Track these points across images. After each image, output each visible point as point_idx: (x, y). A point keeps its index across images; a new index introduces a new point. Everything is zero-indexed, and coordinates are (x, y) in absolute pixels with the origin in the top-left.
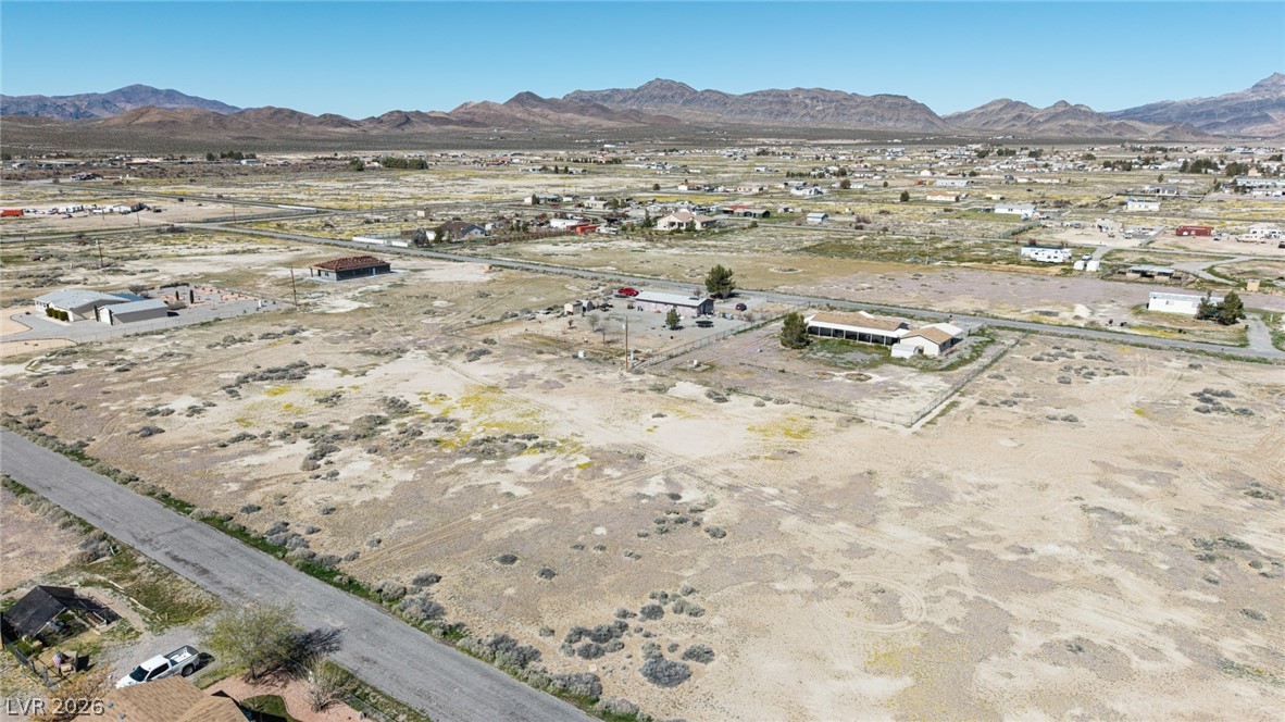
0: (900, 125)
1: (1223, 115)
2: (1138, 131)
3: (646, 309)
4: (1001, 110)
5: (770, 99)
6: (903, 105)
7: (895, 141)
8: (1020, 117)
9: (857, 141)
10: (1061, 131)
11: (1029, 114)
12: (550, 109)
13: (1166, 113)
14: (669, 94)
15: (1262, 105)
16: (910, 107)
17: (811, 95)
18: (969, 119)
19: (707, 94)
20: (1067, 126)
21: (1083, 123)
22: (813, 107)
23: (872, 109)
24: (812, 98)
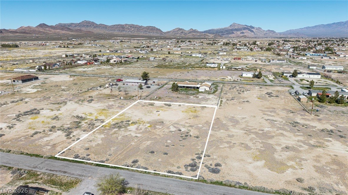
0: (154, 34)
1: (225, 32)
2: (208, 36)
3: (129, 85)
4: (178, 30)
5: (119, 27)
6: (155, 29)
7: (154, 38)
8: (182, 32)
9: (144, 38)
10: (192, 36)
11: (184, 32)
12: (52, 28)
13: (213, 32)
14: (89, 25)
15: (232, 30)
16: (156, 30)
17: (130, 26)
18: (170, 33)
19: (100, 25)
20: (193, 35)
21: (197, 34)
22: (131, 29)
23: (146, 30)
24: (131, 27)
